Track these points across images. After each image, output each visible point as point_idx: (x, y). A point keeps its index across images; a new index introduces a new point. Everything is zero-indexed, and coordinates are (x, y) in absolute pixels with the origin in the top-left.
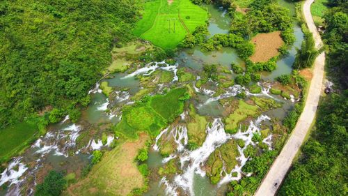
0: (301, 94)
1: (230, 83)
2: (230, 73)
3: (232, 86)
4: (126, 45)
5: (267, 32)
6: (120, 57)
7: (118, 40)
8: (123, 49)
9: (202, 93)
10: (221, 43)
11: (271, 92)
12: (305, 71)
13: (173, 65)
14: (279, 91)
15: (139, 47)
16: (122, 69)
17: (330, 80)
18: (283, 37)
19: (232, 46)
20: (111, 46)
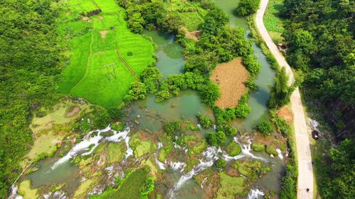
0: (289, 146)
1: (202, 146)
2: (198, 130)
3: (205, 150)
4: (51, 110)
5: (227, 61)
6: (45, 132)
7: (39, 105)
8: (48, 118)
9: (169, 170)
10: (179, 87)
11: (253, 150)
12: (282, 109)
13: (122, 131)
14: (263, 146)
15: (71, 109)
16: (50, 152)
17: (312, 118)
18: (247, 67)
19: (191, 88)
20: (29, 117)
